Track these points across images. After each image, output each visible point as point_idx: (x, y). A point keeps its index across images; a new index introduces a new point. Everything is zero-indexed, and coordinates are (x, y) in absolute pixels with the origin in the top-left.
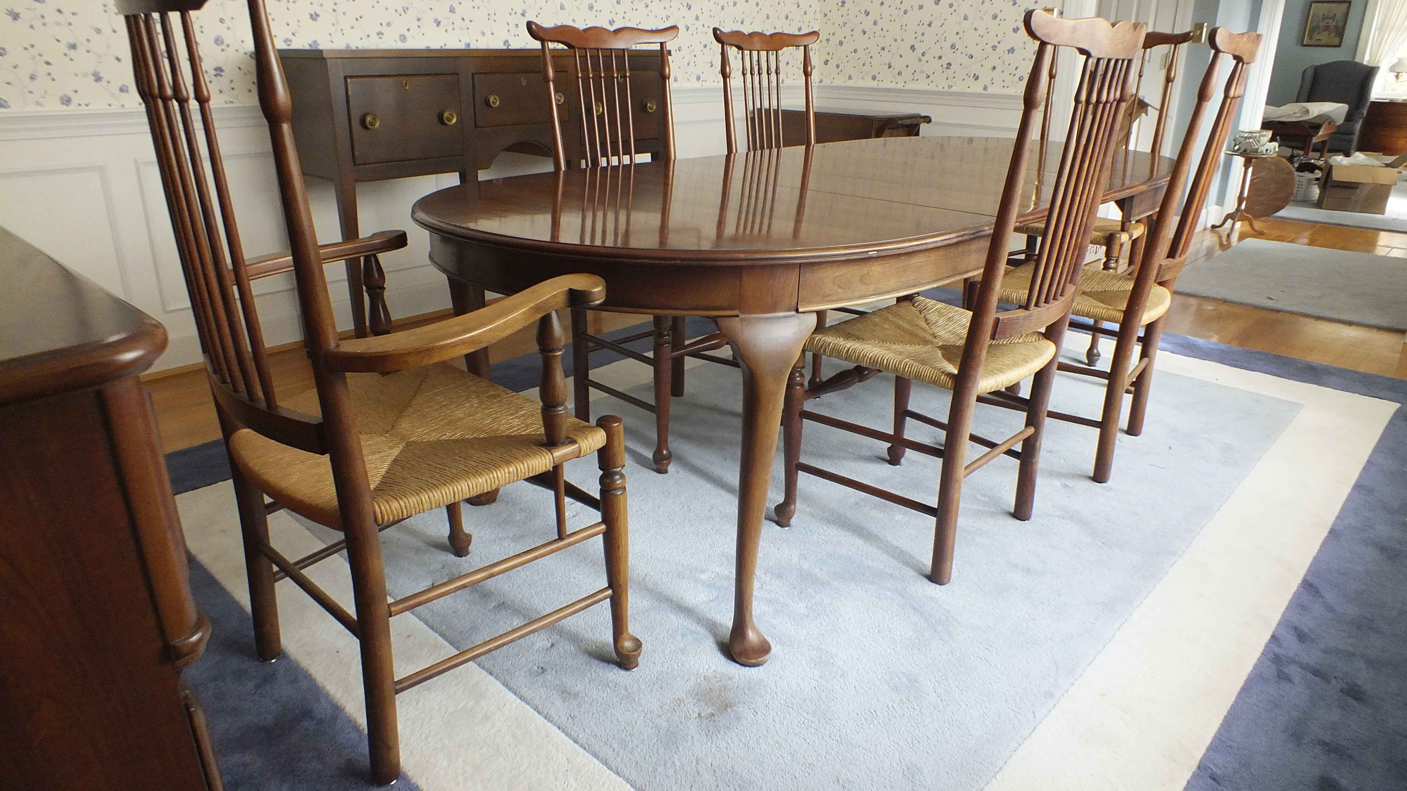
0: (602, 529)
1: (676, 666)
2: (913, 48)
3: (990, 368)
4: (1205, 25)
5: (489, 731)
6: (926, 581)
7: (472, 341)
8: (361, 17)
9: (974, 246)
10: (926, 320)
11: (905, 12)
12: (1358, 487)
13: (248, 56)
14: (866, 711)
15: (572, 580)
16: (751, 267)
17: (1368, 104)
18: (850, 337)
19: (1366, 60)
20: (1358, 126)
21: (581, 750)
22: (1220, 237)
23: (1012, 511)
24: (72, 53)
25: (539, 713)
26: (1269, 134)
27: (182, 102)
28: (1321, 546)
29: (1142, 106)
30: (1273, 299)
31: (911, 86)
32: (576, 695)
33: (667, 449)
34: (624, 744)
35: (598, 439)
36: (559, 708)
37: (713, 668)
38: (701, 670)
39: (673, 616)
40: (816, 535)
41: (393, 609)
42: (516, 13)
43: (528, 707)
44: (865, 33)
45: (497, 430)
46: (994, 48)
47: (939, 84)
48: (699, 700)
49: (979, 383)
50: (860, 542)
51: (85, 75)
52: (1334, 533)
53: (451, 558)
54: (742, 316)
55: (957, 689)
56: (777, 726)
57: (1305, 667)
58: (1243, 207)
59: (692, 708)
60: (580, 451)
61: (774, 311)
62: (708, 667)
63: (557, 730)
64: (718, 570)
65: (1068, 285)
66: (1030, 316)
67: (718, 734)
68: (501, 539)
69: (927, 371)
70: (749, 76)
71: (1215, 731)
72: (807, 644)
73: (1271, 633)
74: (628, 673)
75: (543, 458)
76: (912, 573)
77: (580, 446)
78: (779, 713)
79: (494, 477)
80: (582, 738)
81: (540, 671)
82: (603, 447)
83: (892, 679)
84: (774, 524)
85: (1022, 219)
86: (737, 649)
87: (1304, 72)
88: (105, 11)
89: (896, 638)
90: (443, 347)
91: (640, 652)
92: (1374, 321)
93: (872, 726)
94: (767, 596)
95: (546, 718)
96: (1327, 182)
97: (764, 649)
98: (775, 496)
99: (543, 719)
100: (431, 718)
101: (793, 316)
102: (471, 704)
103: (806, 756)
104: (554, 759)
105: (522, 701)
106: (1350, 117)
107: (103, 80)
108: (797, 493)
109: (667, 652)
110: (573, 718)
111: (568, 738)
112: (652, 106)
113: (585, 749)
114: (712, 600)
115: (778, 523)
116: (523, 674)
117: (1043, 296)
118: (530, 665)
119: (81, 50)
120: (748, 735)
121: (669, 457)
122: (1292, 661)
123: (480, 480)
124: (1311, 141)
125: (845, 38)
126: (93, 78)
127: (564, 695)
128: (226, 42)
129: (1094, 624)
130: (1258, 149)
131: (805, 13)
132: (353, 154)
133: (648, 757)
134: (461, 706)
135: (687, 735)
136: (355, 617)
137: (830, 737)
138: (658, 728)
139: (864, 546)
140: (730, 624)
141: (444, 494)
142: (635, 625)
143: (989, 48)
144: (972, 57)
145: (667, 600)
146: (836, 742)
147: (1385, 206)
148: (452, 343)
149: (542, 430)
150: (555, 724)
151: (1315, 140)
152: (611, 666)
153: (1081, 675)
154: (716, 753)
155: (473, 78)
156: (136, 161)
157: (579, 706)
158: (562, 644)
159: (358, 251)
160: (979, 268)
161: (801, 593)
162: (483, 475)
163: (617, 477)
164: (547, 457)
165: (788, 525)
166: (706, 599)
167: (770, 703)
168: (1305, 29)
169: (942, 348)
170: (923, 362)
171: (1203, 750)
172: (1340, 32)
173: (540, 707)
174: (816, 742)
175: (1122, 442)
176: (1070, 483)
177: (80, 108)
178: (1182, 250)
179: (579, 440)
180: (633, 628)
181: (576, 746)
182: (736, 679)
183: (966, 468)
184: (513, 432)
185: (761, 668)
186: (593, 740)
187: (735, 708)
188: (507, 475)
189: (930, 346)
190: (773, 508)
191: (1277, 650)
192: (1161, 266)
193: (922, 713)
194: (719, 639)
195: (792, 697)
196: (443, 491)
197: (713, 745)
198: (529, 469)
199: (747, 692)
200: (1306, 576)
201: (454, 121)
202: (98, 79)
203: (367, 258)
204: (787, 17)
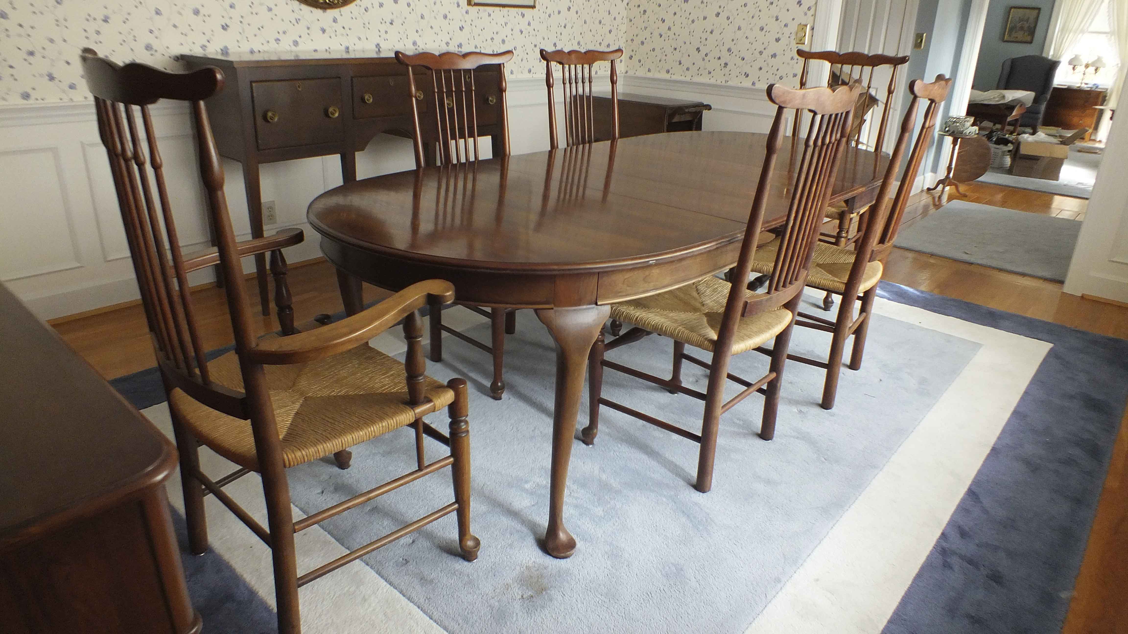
0: (451, 462)
1: (505, 558)
2: (698, 50)
3: (741, 334)
4: (925, 35)
5: (367, 610)
6: (693, 490)
7: (356, 339)
8: (262, 27)
9: (731, 247)
10: (697, 290)
11: (693, 21)
12: (1016, 413)
13: (172, 60)
14: (644, 593)
15: (428, 488)
16: (563, 276)
17: (1051, 89)
18: (639, 306)
19: (1051, 54)
20: (1043, 107)
21: (435, 624)
22: (934, 198)
23: (759, 432)
24: (31, 59)
25: (404, 596)
26: (972, 120)
27: (141, 165)
28: (984, 462)
29: (873, 101)
30: (967, 254)
31: (697, 79)
32: (431, 581)
33: (502, 382)
34: (466, 620)
35: (449, 396)
36: (418, 591)
37: (533, 559)
38: (524, 561)
39: (504, 518)
40: (612, 452)
41: (296, 527)
42: (386, 22)
43: (395, 591)
44: (661, 36)
45: (373, 388)
46: (761, 53)
47: (718, 79)
48: (522, 585)
49: (732, 347)
50: (644, 457)
51: (41, 75)
52: (995, 451)
53: (336, 470)
54: (555, 308)
55: (711, 576)
56: (579, 605)
57: (962, 557)
58: (951, 175)
59: (517, 592)
60: (435, 407)
61: (579, 305)
62: (529, 559)
63: (417, 609)
64: (538, 481)
65: (802, 270)
66: (771, 298)
67: (536, 611)
68: (374, 454)
69: (694, 336)
70: (568, 85)
71: (895, 608)
72: (603, 540)
73: (941, 531)
74: (470, 564)
75: (407, 415)
76: (682, 483)
77: (434, 404)
78: (581, 595)
79: (371, 431)
80: (436, 616)
81: (404, 562)
82: (452, 403)
83: (664, 568)
84: (581, 443)
85: (767, 225)
86: (551, 545)
87: (1003, 64)
88: (58, 25)
89: (668, 535)
90: (336, 345)
91: (479, 549)
92: (1040, 274)
93: (648, 604)
94: (575, 502)
95: (409, 600)
96: (1015, 154)
97: (571, 545)
98: (582, 420)
99: (406, 600)
100: (323, 600)
101: (594, 308)
102: (352, 589)
103: (599, 629)
104: (415, 631)
105: (392, 586)
106: (1036, 100)
107: (56, 79)
108: (599, 417)
109: (499, 547)
110: (429, 599)
111: (425, 615)
112: (492, 100)
113: (437, 624)
114: (533, 505)
115: (584, 442)
116: (392, 565)
117: (782, 284)
118: (397, 557)
119: (38, 55)
120: (557, 613)
121: (502, 388)
122: (954, 553)
123: (361, 433)
124: (1006, 119)
125: (646, 39)
126: (47, 77)
127: (422, 581)
128: (155, 48)
129: (814, 524)
130: (963, 131)
131: (615, 19)
132: (257, 142)
133: (484, 629)
134: (345, 590)
135: (513, 613)
136: (268, 531)
137: (617, 614)
138: (492, 607)
139: (648, 461)
140: (546, 525)
141: (335, 444)
142: (475, 526)
143: (757, 53)
144: (744, 59)
145: (499, 505)
146: (621, 618)
147: (1059, 173)
148: (342, 342)
149: (406, 389)
150: (415, 604)
151: (1009, 119)
152: (457, 558)
153: (802, 565)
154: (534, 626)
155: (352, 80)
156: (82, 143)
157: (433, 590)
158: (420, 540)
159: (266, 247)
160: (734, 262)
161: (599, 499)
162: (363, 429)
163: (463, 424)
164: (410, 414)
165: (592, 443)
166: (529, 504)
167: (575, 587)
168: (1006, 29)
169: (708, 315)
170: (692, 329)
171: (885, 622)
172: (1032, 32)
173: (404, 591)
174: (607, 618)
175: (844, 374)
176: (804, 409)
177: (38, 102)
178: (890, 237)
179: (434, 400)
180: (474, 529)
181: (431, 621)
182: (549, 569)
183: (723, 407)
184: (384, 390)
185: (568, 560)
186: (443, 617)
187: (549, 592)
188: (381, 428)
189: (698, 313)
190: (581, 429)
191: (944, 544)
192: (873, 251)
193: (685, 595)
194: (537, 536)
195: (591, 582)
196: (334, 442)
197: (532, 620)
198: (397, 423)
199: (558, 578)
200: (971, 485)
201: (337, 115)
202: (51, 78)
203: (273, 253)
204: (600, 22)
